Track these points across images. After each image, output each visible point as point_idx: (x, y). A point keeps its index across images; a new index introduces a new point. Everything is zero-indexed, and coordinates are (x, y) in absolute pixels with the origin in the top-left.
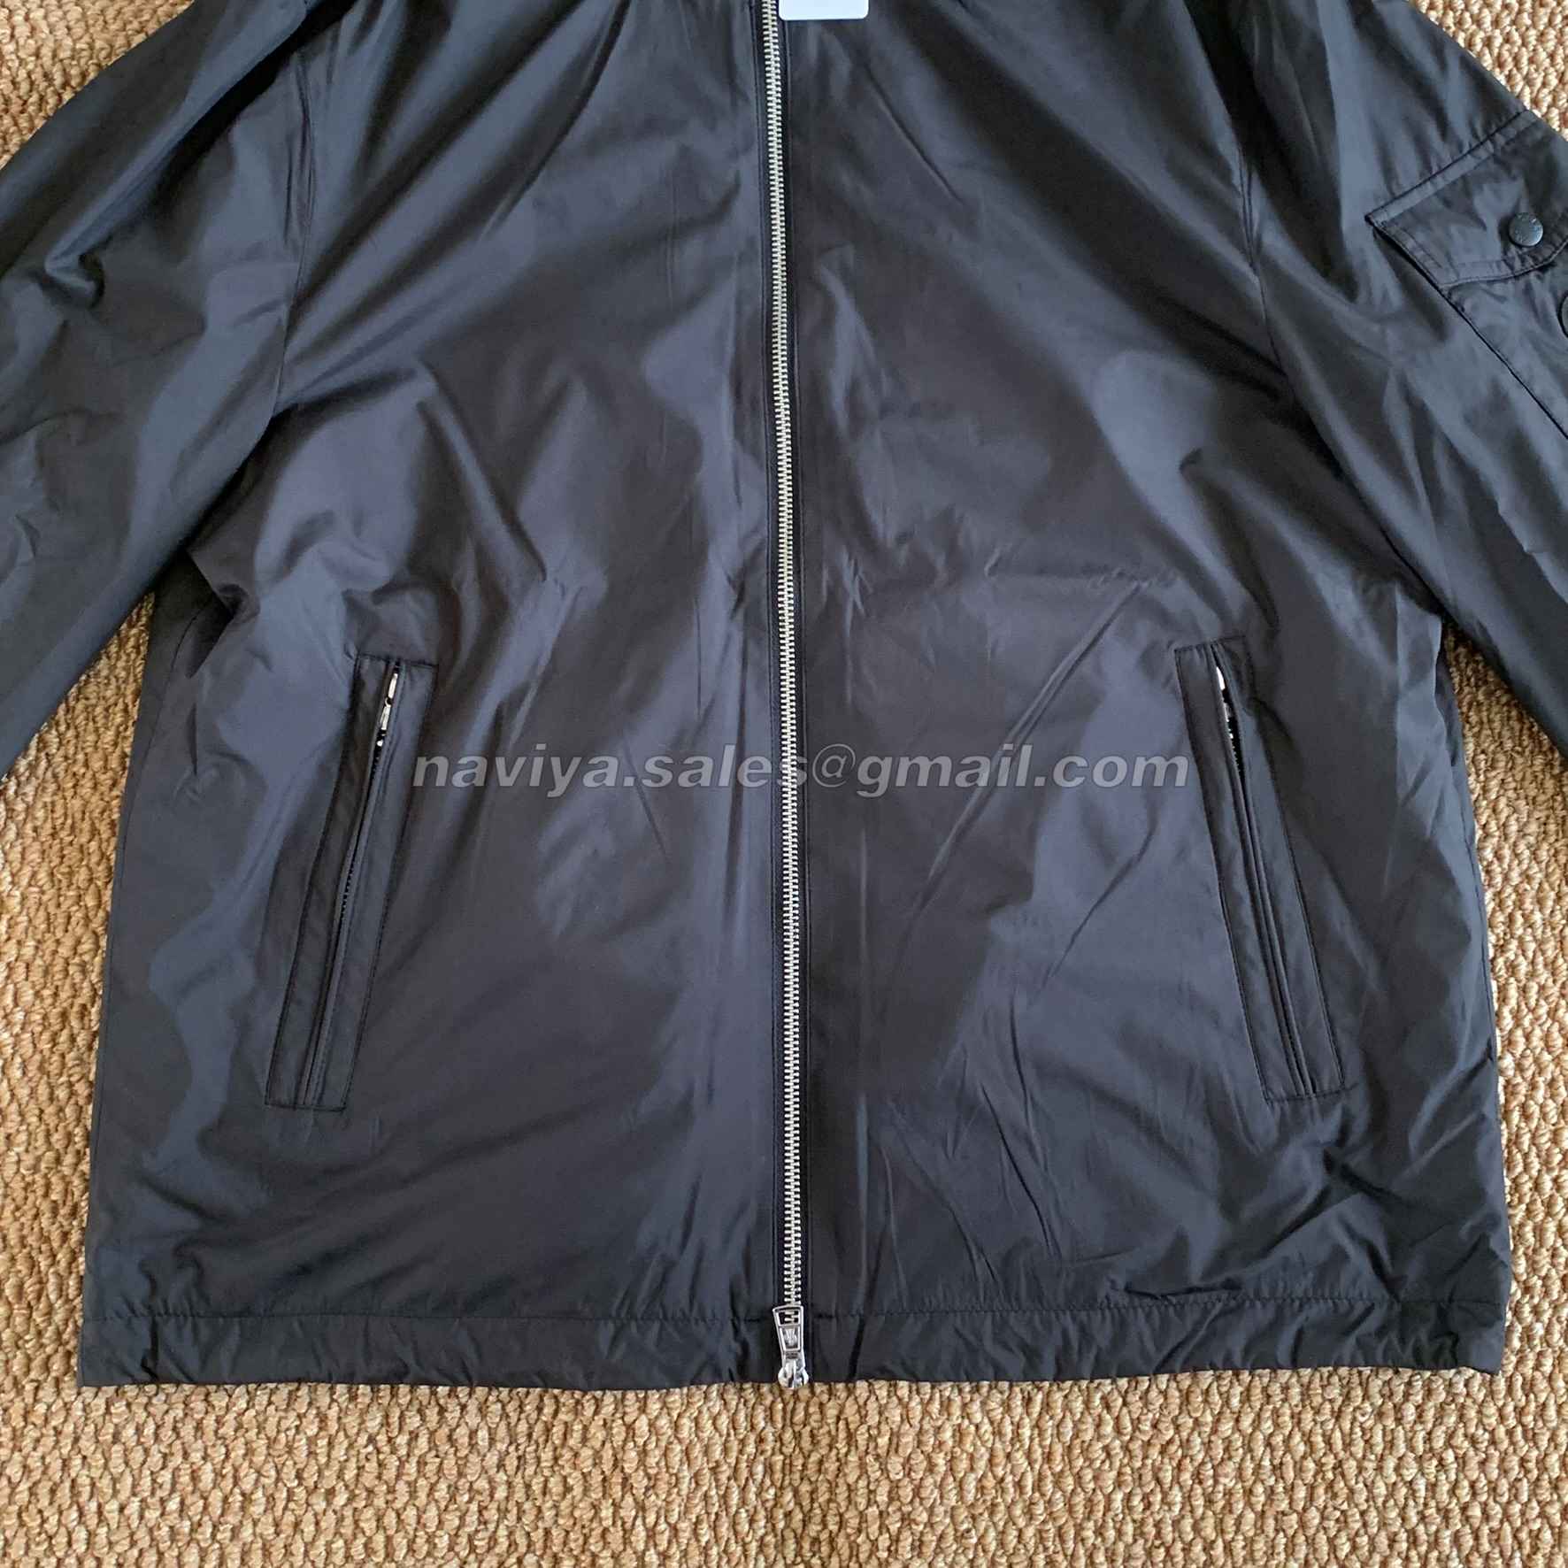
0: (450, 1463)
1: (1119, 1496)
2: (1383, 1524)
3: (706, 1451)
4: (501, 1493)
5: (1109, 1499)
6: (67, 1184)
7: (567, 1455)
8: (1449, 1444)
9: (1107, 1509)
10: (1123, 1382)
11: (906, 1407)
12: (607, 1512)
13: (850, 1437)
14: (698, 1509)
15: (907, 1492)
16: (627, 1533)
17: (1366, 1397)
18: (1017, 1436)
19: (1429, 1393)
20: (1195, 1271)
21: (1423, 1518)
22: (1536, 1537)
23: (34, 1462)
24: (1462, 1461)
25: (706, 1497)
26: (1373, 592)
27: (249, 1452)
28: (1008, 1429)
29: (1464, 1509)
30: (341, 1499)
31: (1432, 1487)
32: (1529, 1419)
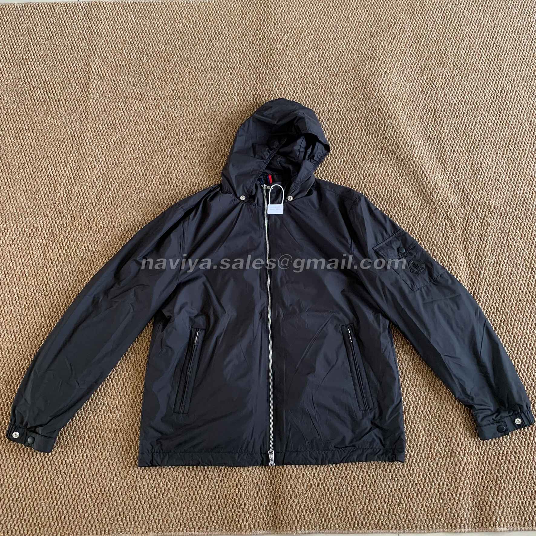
0: (207, 482)
1: (334, 487)
2: (384, 493)
3: (256, 479)
4: (217, 488)
5: (332, 488)
6: (136, 428)
7: (229, 480)
8: (396, 477)
9: (332, 490)
10: (334, 465)
11: (293, 470)
12: (237, 490)
13: (283, 476)
14: (254, 490)
15: (293, 486)
16: (241, 494)
17: (380, 468)
18: (314, 476)
19: (392, 467)
20: (347, 442)
21: (391, 491)
22: (413, 495)
23: (129, 482)
24: (399, 480)
25: (256, 488)
26: (376, 315)
27: (169, 480)
28: (313, 474)
29: (399, 489)
30: (186, 489)
31: (393, 485)
32: (411, 472)
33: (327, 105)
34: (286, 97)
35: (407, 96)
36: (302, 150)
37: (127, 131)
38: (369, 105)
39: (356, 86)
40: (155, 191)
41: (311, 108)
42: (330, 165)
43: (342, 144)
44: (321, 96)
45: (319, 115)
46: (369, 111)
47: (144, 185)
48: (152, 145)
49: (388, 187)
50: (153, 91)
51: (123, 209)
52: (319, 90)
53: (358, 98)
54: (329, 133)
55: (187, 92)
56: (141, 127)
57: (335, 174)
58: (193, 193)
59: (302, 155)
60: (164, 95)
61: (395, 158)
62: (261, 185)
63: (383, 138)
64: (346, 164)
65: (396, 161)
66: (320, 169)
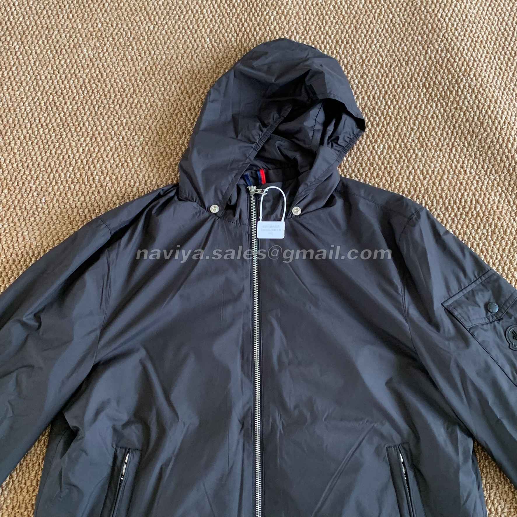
26: (450, 429)
33: (360, 51)
34: (290, 37)
35: (494, 38)
36: (319, 127)
37: (22, 89)
38: (432, 52)
39: (409, 20)
40: (63, 195)
41: (334, 56)
42: (365, 153)
43: (385, 118)
44: (350, 36)
45: (346, 67)
46: (430, 62)
47: (46, 183)
48: (62, 115)
49: (466, 194)
50: (68, 23)
51: (6, 226)
52: (347, 27)
53: (413, 39)
54: (363, 98)
55: (124, 26)
56: (45, 84)
57: (374, 169)
58: (129, 198)
59: (318, 136)
60: (86, 31)
61: (477, 144)
62: (246, 186)
63: (456, 109)
64: (393, 152)
65: (478, 149)
66: (347, 161)
